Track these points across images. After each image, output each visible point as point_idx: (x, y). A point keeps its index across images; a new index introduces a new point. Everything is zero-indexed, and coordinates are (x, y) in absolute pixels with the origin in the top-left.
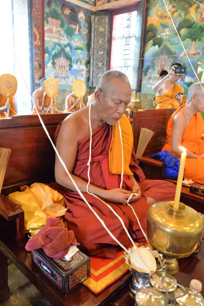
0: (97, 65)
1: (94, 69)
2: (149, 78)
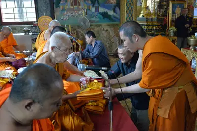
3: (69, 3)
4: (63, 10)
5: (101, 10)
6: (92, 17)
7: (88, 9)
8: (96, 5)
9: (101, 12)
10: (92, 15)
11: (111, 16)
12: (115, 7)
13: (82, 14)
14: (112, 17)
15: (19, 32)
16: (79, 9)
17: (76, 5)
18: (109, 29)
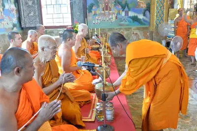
3: (101, 8)
4: (95, 14)
5: (131, 14)
6: (122, 21)
7: (119, 13)
8: (126, 9)
9: (131, 16)
10: (122, 19)
11: (140, 19)
12: (145, 11)
13: (112, 18)
14: (142, 21)
15: (56, 35)
16: (109, 14)
17: (107, 9)
18: (139, 33)
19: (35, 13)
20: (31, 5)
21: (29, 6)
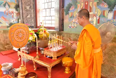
0: (25, 8)
1: (23, 11)
2: (71, 17)
13: (93, 22)
19: (31, 16)
20: (28, 9)
21: (27, 10)
